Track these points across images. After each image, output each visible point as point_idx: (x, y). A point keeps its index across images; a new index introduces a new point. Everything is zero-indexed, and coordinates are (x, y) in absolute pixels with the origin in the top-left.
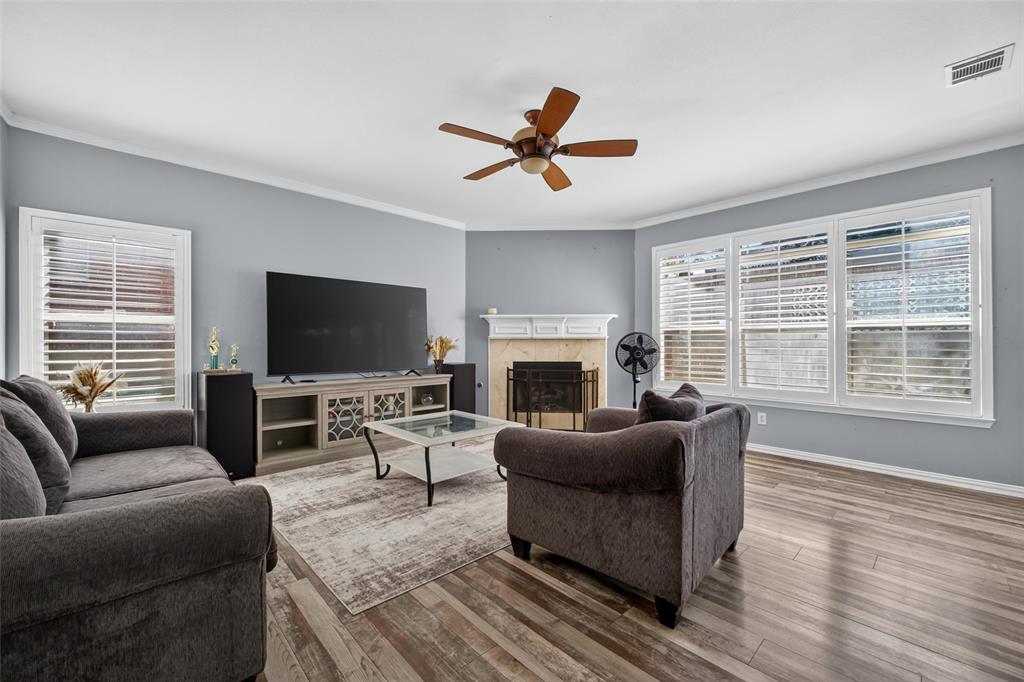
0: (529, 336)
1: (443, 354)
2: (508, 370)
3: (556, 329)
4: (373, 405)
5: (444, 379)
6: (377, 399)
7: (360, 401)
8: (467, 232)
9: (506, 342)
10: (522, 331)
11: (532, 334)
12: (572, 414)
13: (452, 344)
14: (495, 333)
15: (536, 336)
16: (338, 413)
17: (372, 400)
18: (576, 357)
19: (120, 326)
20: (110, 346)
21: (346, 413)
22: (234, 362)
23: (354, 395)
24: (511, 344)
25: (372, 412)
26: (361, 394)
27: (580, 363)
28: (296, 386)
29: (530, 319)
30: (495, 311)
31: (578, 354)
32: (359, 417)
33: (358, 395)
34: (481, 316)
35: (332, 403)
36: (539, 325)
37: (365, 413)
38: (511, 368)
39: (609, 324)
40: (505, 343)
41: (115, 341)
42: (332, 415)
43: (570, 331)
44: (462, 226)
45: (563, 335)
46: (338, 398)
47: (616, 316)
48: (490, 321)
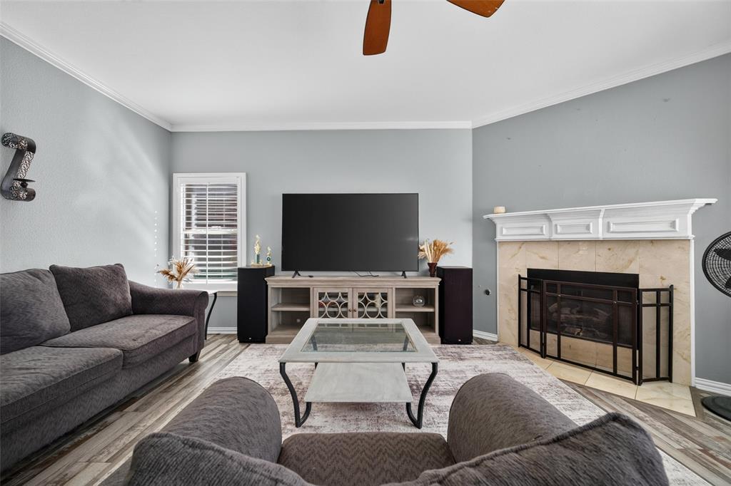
0: (546, 236)
1: (437, 257)
2: (520, 278)
3: (588, 227)
4: (357, 301)
5: (434, 283)
6: (361, 297)
7: (345, 296)
8: (473, 129)
9: (519, 245)
10: (537, 231)
11: (551, 234)
12: (611, 347)
13: (447, 247)
14: (502, 235)
15: (555, 237)
16: (326, 304)
17: (356, 295)
18: (627, 267)
19: (210, 236)
20: (205, 248)
21: (333, 305)
22: (268, 259)
23: (339, 291)
24: (524, 247)
25: (356, 307)
26: (346, 290)
27: (636, 276)
28: (303, 279)
29: (546, 215)
30: (502, 209)
31: (631, 262)
32: (344, 309)
33: (344, 291)
34: (485, 217)
35: (321, 295)
36: (559, 223)
37: (350, 306)
38: (525, 275)
39: (694, 215)
40: (516, 246)
41: (208, 245)
42: (321, 306)
43: (613, 228)
44: (468, 125)
45: (601, 235)
46: (326, 291)
47: (713, 201)
48: (496, 221)
